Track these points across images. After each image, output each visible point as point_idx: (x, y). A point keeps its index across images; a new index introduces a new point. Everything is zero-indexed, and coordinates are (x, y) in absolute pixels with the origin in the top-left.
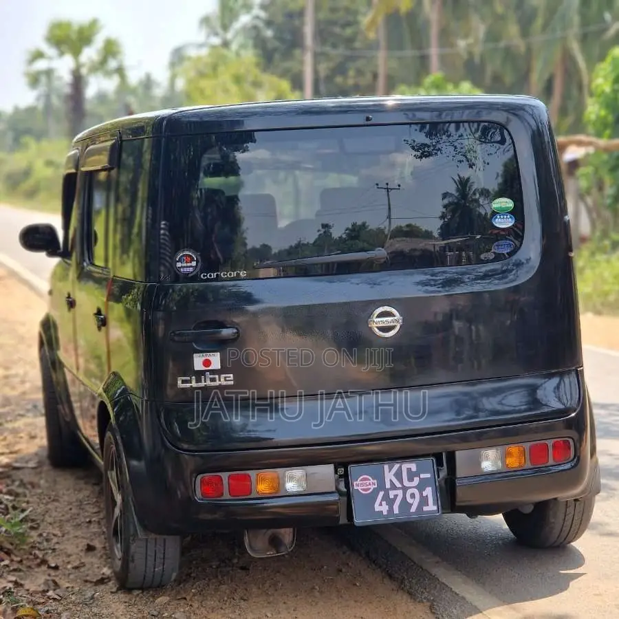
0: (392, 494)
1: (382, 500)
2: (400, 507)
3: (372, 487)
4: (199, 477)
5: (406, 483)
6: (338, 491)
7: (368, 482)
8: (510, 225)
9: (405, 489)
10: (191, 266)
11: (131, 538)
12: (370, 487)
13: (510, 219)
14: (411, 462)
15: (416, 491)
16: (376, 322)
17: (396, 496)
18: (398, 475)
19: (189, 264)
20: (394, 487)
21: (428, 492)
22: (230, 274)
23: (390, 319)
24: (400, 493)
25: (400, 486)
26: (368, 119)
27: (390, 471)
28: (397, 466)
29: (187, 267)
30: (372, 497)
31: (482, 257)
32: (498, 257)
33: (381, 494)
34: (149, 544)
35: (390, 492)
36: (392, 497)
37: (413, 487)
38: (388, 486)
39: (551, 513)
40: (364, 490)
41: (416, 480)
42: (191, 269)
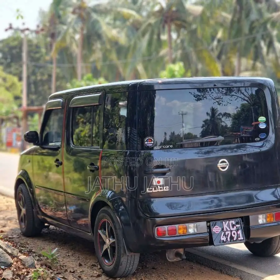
0: (227, 233)
1: (224, 235)
2: (230, 238)
3: (219, 230)
4: (156, 228)
5: (232, 229)
6: (208, 232)
7: (218, 228)
8: (265, 127)
9: (231, 231)
10: (152, 143)
11: (122, 255)
12: (218, 230)
13: (265, 125)
14: (233, 220)
15: (235, 232)
16: (220, 165)
17: (228, 234)
18: (228, 225)
19: (151, 143)
20: (227, 230)
21: (240, 232)
22: (167, 147)
23: (224, 164)
24: (229, 233)
25: (229, 230)
26: (215, 85)
27: (225, 224)
28: (228, 222)
29: (150, 144)
30: (219, 235)
31: (256, 139)
32: (261, 140)
33: (223, 233)
34: (128, 258)
35: (226, 232)
36: (227, 234)
37: (234, 230)
38: (225, 230)
39: (274, 242)
40: (216, 232)
41: (235, 227)
42: (151, 145)
